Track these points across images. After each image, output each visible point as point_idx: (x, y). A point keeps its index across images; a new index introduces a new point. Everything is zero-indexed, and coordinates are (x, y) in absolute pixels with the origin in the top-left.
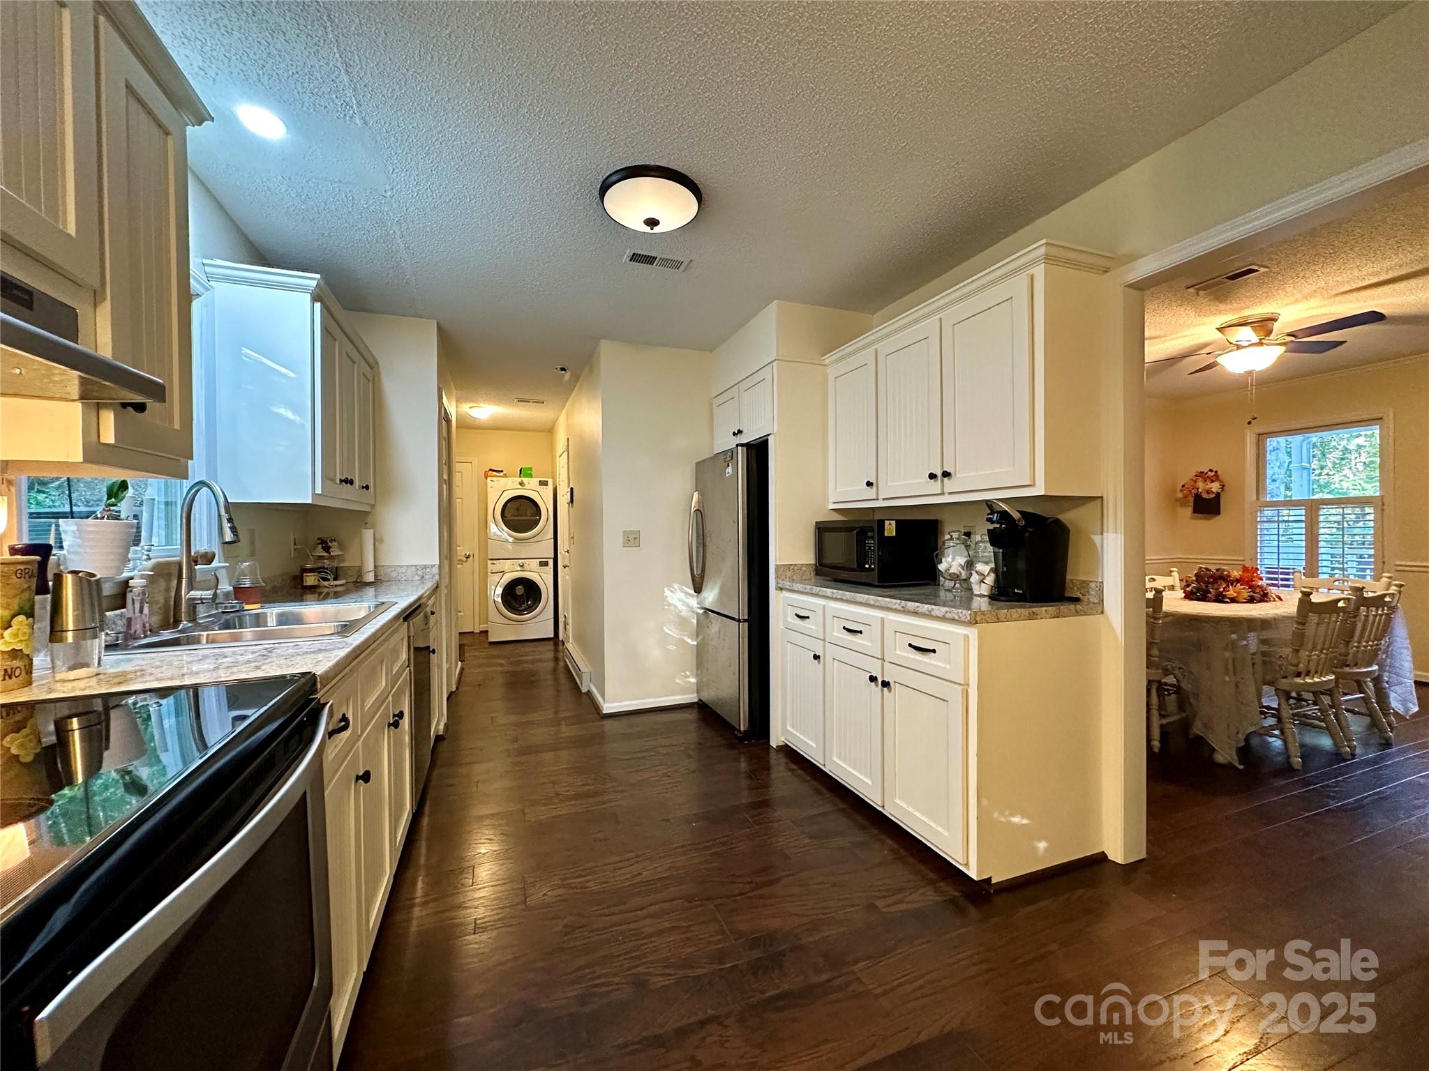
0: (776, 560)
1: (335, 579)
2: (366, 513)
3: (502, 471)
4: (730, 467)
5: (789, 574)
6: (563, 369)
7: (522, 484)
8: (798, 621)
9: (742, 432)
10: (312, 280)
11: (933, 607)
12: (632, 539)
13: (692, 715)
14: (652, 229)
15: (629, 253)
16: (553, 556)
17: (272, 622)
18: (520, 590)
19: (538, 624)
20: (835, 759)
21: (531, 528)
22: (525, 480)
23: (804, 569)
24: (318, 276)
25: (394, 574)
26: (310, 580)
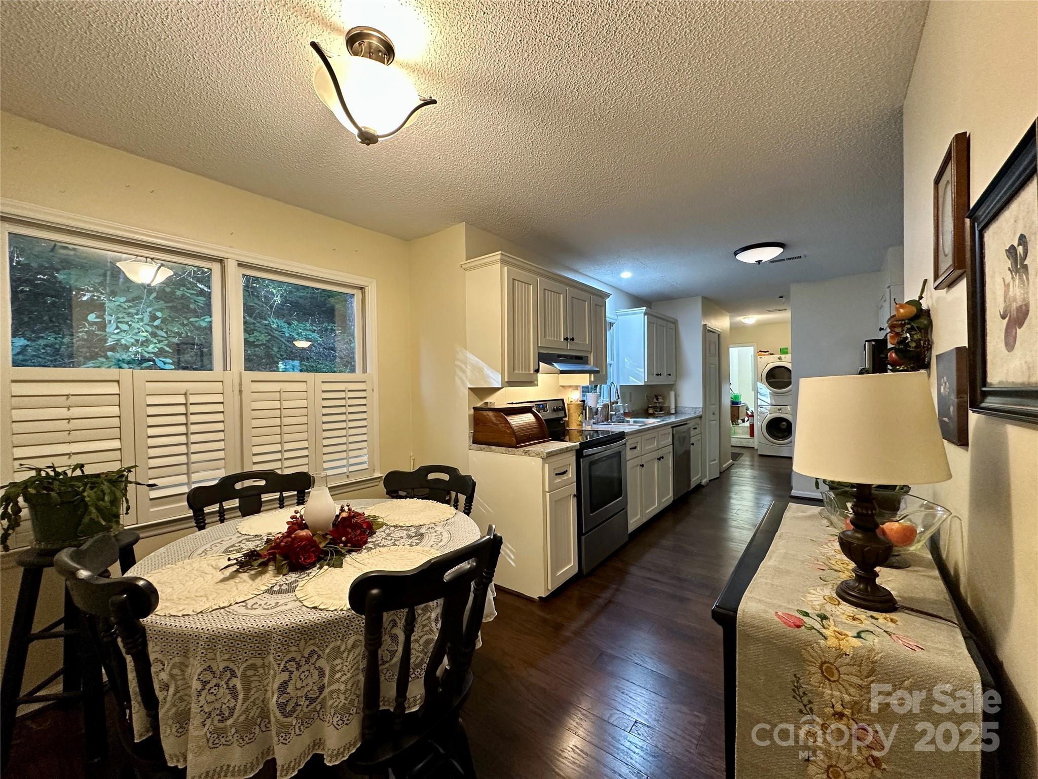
1: (660, 411)
3: (768, 352)
6: (781, 297)
7: (780, 358)
10: (643, 309)
14: (759, 262)
19: (789, 447)
21: (786, 387)
22: (783, 356)
24: (646, 307)
25: (683, 411)
26: (651, 411)
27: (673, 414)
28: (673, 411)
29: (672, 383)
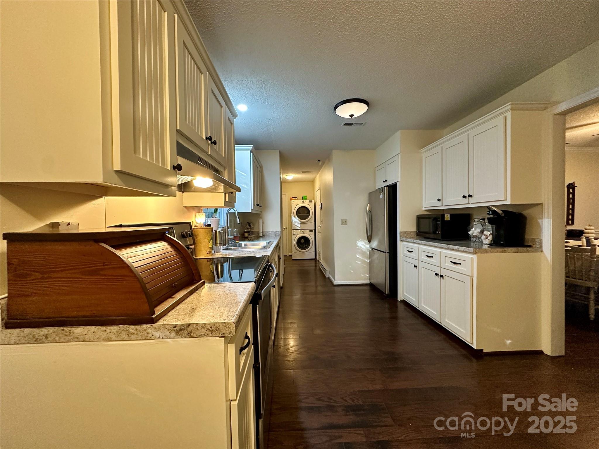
0: (400, 230)
1: (252, 235)
3: (296, 198)
4: (382, 195)
5: (405, 235)
6: (319, 161)
7: (303, 202)
8: (409, 253)
9: (387, 181)
10: (250, 147)
11: (459, 247)
12: (344, 222)
13: (367, 288)
14: (352, 117)
15: (343, 123)
16: (314, 228)
19: (309, 253)
20: (423, 305)
21: (307, 218)
22: (304, 200)
23: (411, 233)
24: (252, 146)
25: (268, 234)
26: (246, 235)
27: (261, 237)
28: (261, 235)
29: (260, 213)
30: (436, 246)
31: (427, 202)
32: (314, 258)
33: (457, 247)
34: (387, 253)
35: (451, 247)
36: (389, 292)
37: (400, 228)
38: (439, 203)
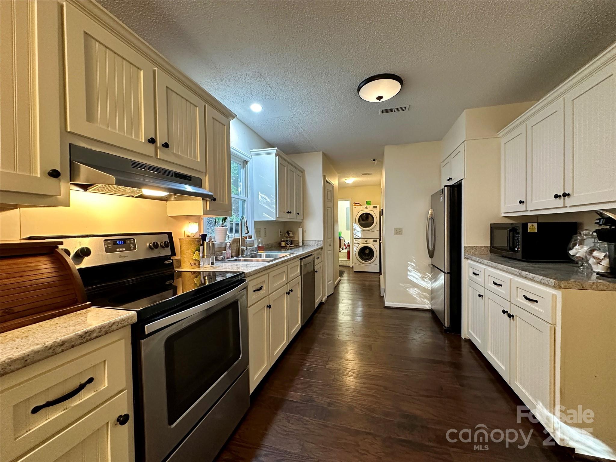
0: (464, 244)
1: (291, 244)
2: (301, 222)
3: (359, 203)
4: (442, 197)
5: (473, 251)
6: (374, 160)
7: (366, 208)
8: (474, 276)
9: (452, 179)
10: (274, 150)
11: (535, 275)
12: (399, 232)
13: (428, 315)
14: (380, 101)
15: (380, 110)
16: (379, 238)
17: (264, 257)
18: (367, 251)
19: (372, 266)
20: (489, 352)
21: (370, 227)
22: (368, 206)
23: (483, 249)
24: (276, 148)
25: (309, 243)
26: (283, 244)
27: (301, 247)
28: (301, 244)
30: (505, 270)
31: (506, 206)
32: (379, 271)
33: (531, 275)
34: (448, 273)
35: (524, 273)
36: (449, 325)
37: (465, 242)
38: (522, 207)
